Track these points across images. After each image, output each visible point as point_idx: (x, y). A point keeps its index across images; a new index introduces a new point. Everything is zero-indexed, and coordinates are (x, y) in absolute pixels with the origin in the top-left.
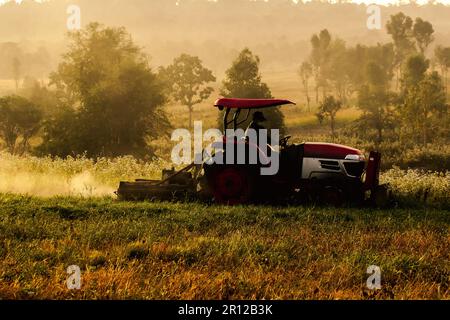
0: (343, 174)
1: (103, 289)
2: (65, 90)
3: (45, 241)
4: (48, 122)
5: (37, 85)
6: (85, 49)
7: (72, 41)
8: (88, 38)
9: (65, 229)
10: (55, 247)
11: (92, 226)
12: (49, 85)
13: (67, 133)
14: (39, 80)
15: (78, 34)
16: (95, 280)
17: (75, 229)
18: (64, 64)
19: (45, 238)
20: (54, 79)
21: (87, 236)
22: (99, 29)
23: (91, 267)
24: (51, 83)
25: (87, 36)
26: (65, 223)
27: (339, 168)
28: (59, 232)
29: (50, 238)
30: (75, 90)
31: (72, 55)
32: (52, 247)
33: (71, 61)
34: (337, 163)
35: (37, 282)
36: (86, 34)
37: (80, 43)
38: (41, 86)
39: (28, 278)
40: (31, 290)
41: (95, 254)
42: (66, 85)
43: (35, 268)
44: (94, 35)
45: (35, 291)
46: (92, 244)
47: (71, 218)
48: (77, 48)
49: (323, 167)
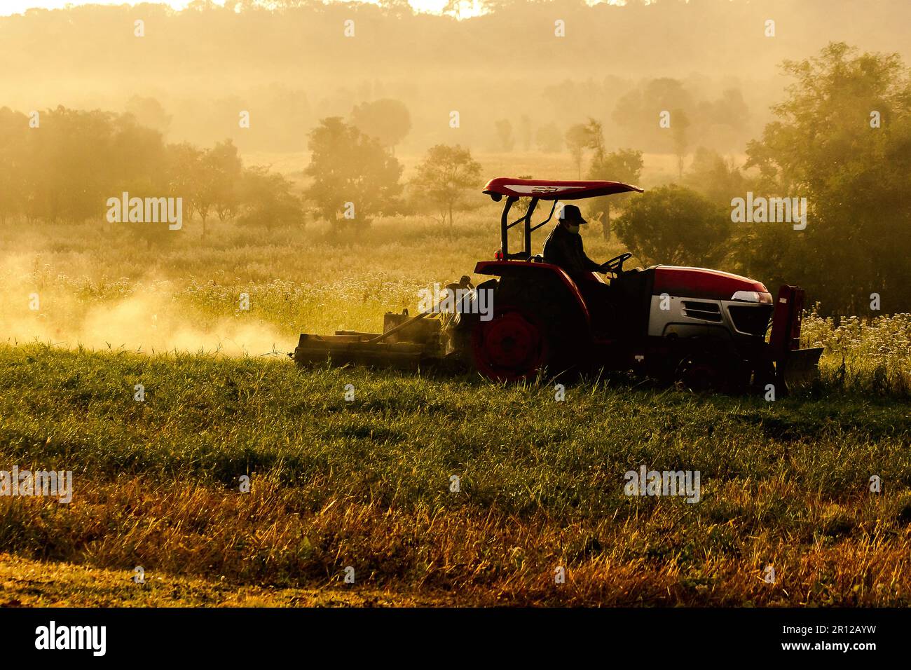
0: (726, 329)
1: (846, 583)
2: (778, 178)
3: (733, 484)
4: (744, 243)
5: (721, 167)
6: (820, 97)
7: (794, 80)
8: (826, 73)
9: (773, 459)
10: (754, 495)
11: (827, 455)
12: (746, 168)
13: (780, 265)
14: (726, 157)
15: (806, 67)
16: (831, 564)
17: (794, 460)
18: (778, 125)
19: (732, 477)
20: (756, 154)
21: (818, 475)
22: (848, 58)
23: (823, 538)
24: (750, 164)
25: (823, 71)
26: (774, 447)
27: (718, 318)
28: (762, 466)
29: (742, 477)
30: (797, 177)
31: (794, 108)
32: (747, 495)
33: (790, 120)
34: (715, 307)
35: (714, 565)
36: (822, 65)
37: (809, 84)
38: (730, 169)
39: (696, 557)
40: (702, 581)
41: (833, 511)
42: (780, 169)
43: (711, 537)
44: (838, 67)
45: (710, 584)
46: (826, 491)
47: (788, 438)
48: (804, 94)
49: (689, 314)
